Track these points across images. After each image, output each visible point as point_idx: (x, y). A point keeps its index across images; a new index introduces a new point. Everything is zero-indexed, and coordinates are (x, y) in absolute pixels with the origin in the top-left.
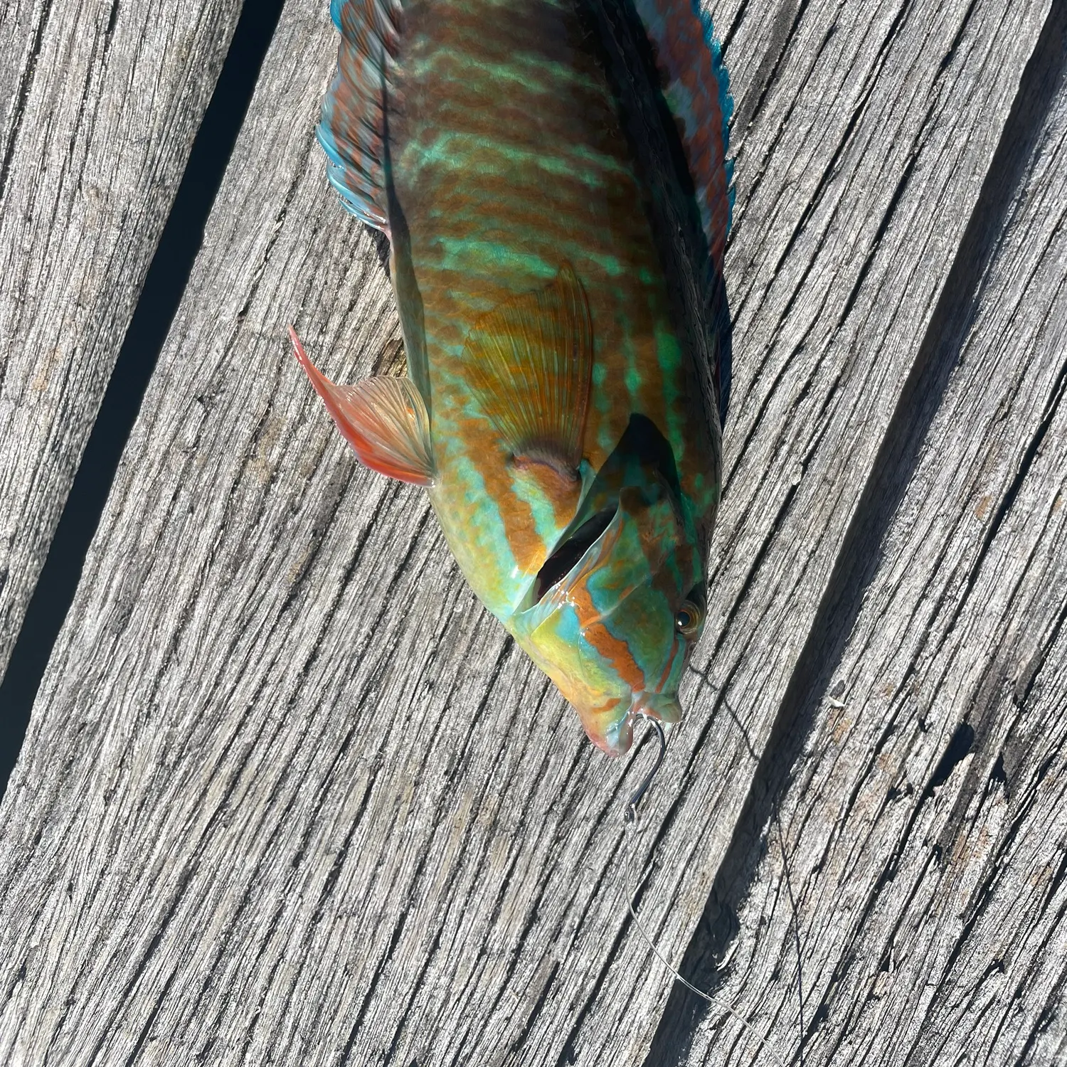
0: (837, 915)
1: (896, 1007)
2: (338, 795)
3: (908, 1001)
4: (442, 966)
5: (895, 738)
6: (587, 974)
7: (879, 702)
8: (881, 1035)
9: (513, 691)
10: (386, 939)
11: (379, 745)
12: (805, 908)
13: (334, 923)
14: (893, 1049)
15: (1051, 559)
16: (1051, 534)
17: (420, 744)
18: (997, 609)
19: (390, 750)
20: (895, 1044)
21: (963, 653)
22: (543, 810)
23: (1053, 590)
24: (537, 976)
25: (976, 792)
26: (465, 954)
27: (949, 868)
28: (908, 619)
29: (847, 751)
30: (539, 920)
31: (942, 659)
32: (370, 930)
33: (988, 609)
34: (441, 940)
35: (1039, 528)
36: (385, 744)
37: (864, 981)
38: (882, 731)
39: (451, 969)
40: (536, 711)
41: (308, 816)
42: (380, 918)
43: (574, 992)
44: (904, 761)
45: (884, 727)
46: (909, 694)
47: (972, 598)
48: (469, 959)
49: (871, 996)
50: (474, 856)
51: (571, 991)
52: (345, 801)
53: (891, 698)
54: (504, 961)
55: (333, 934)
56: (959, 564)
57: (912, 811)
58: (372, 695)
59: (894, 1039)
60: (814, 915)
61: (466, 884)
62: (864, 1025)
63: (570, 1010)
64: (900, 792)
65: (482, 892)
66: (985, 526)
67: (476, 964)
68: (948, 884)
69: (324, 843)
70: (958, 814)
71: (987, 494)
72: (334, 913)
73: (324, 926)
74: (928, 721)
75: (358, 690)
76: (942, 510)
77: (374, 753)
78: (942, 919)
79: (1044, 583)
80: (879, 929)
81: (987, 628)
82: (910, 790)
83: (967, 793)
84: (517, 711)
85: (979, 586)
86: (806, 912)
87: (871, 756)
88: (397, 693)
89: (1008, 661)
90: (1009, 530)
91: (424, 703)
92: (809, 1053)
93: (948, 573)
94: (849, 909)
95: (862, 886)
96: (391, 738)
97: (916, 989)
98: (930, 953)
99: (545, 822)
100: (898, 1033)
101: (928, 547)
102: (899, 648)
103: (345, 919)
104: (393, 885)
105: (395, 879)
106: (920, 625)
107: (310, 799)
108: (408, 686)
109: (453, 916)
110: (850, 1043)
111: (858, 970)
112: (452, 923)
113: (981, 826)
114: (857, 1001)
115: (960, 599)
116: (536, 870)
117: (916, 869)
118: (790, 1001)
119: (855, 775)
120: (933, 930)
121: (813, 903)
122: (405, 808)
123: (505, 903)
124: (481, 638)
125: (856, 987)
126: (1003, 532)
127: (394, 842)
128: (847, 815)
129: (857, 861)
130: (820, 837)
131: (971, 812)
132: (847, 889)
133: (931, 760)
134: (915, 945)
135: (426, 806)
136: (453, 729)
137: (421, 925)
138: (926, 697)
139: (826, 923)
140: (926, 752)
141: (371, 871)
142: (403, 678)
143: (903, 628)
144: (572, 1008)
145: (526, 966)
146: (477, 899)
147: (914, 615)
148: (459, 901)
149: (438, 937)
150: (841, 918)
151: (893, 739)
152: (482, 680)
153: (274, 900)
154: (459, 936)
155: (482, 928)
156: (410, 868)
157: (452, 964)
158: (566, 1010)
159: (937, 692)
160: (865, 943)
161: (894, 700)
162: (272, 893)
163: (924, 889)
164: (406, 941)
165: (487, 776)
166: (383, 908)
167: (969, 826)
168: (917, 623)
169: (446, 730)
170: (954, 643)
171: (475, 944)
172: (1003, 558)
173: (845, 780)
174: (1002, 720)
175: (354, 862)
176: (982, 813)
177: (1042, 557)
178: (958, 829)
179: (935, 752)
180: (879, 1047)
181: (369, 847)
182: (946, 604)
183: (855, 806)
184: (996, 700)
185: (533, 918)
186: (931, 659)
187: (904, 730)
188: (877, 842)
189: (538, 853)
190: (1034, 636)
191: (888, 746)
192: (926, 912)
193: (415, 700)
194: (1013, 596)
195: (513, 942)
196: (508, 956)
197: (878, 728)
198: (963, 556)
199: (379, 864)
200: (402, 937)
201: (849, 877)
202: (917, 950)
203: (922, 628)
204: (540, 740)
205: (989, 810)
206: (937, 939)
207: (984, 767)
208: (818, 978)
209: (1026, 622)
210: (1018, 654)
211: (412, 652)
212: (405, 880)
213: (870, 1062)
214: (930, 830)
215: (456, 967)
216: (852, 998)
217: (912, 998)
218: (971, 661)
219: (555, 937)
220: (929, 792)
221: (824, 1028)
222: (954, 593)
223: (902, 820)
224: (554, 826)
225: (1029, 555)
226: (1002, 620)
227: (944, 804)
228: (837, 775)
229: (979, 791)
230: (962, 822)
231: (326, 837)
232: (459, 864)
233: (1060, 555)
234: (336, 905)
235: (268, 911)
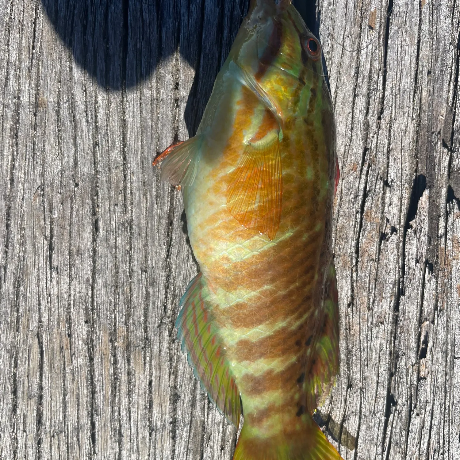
0: (375, 330)
1: (440, 380)
2: (24, 360)
3: (446, 374)
4: (129, 447)
5: (370, 198)
6: (224, 423)
7: (351, 178)
8: (437, 403)
9: (109, 255)
10: (87, 442)
11: (37, 318)
12: (352, 333)
13: (51, 441)
14: (449, 410)
15: (432, 39)
16: (426, 22)
17: (62, 309)
18: (408, 85)
19: (45, 319)
20: (449, 407)
21: (396, 125)
22: (157, 325)
23: (442, 60)
24: (192, 434)
25: (440, 216)
26: (140, 435)
27: (441, 274)
28: (350, 115)
29: (341, 218)
30: (180, 397)
31: (384, 133)
32: (75, 439)
33: (401, 88)
34: (122, 430)
35: (416, 19)
36: (40, 317)
37: (411, 369)
38: (361, 197)
39: (135, 448)
40: (130, 263)
41: (10, 379)
42: (78, 429)
43: (220, 437)
44: (383, 213)
45: (361, 194)
46: (369, 166)
47: (388, 85)
48: (144, 438)
49: (419, 379)
50: (123, 370)
51: (217, 437)
52: (29, 361)
53: (358, 173)
54: (167, 431)
55: (53, 448)
56: (371, 65)
57: (401, 244)
58: (22, 288)
59: (447, 403)
60: (360, 335)
61: (124, 389)
62: (422, 399)
63: (221, 450)
64: (387, 234)
65: (137, 391)
66: (379, 32)
67: (150, 440)
68: (444, 285)
69: (26, 392)
70: (433, 236)
71: (372, 10)
72: (48, 435)
73: (45, 445)
74: (389, 180)
75: (11, 288)
76: (346, 33)
77: (35, 324)
78: (449, 310)
79: (434, 57)
80: (408, 331)
81: (406, 101)
82: (394, 230)
83: (434, 219)
84: (117, 268)
85: (390, 74)
86: (354, 335)
87: (359, 216)
88: (35, 281)
89: (429, 120)
90: (396, 28)
91: (55, 282)
92: (392, 431)
93: (366, 74)
94: (382, 323)
95: (385, 305)
96: (42, 311)
97: (449, 364)
98: (449, 336)
99: (160, 333)
100: (448, 398)
101: (346, 61)
102: (351, 137)
103: (56, 437)
104: (78, 406)
105: (78, 401)
106: (360, 116)
107: (8, 368)
108: (41, 274)
109: (124, 413)
110: (418, 415)
111: (403, 363)
112: (125, 418)
113: (451, 237)
114: (411, 385)
115: (381, 88)
116: (166, 365)
117: (417, 281)
118: (365, 398)
119: (352, 232)
120: (445, 319)
121: (356, 328)
122: (67, 353)
123: (153, 393)
124: (76, 228)
125: (407, 375)
126: (393, 31)
127: (69, 377)
128: (357, 262)
129: (375, 289)
130: (344, 282)
131: (441, 231)
132: (375, 310)
133: (401, 205)
134: (436, 333)
135: (80, 347)
136: (80, 293)
137: (105, 425)
138: (382, 164)
139: (369, 338)
140: (395, 200)
141: (61, 401)
142: (36, 270)
143: (349, 123)
144: (222, 448)
145: (182, 430)
146: (135, 396)
147: (353, 111)
148: (124, 402)
149: (120, 430)
150: (378, 331)
151: (369, 199)
152: (87, 255)
153: (9, 439)
154: (132, 425)
155: (145, 414)
156: (85, 391)
157: (135, 444)
158: (219, 451)
159: (388, 158)
160: (402, 343)
161: (361, 174)
162: (6, 435)
163: (428, 293)
164: (100, 439)
165: (113, 315)
166: (78, 422)
167: (443, 240)
168: (357, 116)
169: (75, 295)
170: (388, 119)
171: (144, 427)
172: (400, 49)
173: (346, 238)
174: (440, 160)
175: (48, 399)
176: (449, 228)
177: (426, 39)
178: (437, 246)
179: (401, 198)
180: (438, 412)
181: (54, 386)
182: (373, 95)
183: (360, 253)
184: (431, 149)
185: (175, 398)
186: (376, 136)
187: (375, 191)
188: (384, 272)
189: (163, 353)
190: (441, 96)
191: (367, 205)
192: (436, 309)
193: (49, 282)
194: (416, 74)
195: (168, 418)
196: (169, 427)
197: (356, 196)
198: (372, 58)
199: (65, 395)
200: (97, 437)
201: (374, 302)
202: (440, 337)
203: (362, 118)
204: (139, 281)
205: (453, 224)
206: (450, 325)
207: (439, 197)
208: (378, 377)
209: (431, 88)
210: (435, 113)
211: (35, 252)
212: (85, 400)
213: (436, 424)
214: (417, 252)
215: (138, 445)
216: (407, 384)
217: (448, 371)
218: (404, 128)
219: (193, 405)
220: (407, 226)
221: (396, 410)
222: (375, 86)
223: (395, 252)
224: (167, 333)
225: (416, 41)
226: (415, 92)
227: (420, 231)
228: (340, 237)
229: (442, 214)
230: (438, 240)
231: (26, 389)
232: (116, 379)
233: (437, 34)
234: (48, 430)
235: (8, 447)
